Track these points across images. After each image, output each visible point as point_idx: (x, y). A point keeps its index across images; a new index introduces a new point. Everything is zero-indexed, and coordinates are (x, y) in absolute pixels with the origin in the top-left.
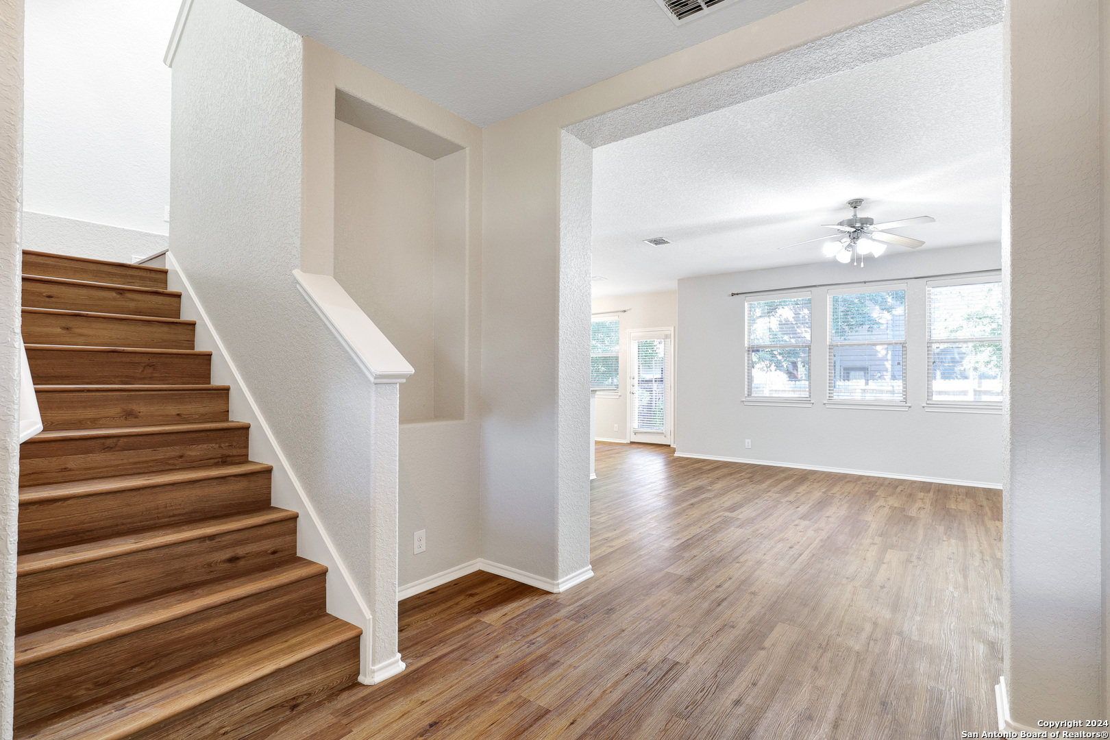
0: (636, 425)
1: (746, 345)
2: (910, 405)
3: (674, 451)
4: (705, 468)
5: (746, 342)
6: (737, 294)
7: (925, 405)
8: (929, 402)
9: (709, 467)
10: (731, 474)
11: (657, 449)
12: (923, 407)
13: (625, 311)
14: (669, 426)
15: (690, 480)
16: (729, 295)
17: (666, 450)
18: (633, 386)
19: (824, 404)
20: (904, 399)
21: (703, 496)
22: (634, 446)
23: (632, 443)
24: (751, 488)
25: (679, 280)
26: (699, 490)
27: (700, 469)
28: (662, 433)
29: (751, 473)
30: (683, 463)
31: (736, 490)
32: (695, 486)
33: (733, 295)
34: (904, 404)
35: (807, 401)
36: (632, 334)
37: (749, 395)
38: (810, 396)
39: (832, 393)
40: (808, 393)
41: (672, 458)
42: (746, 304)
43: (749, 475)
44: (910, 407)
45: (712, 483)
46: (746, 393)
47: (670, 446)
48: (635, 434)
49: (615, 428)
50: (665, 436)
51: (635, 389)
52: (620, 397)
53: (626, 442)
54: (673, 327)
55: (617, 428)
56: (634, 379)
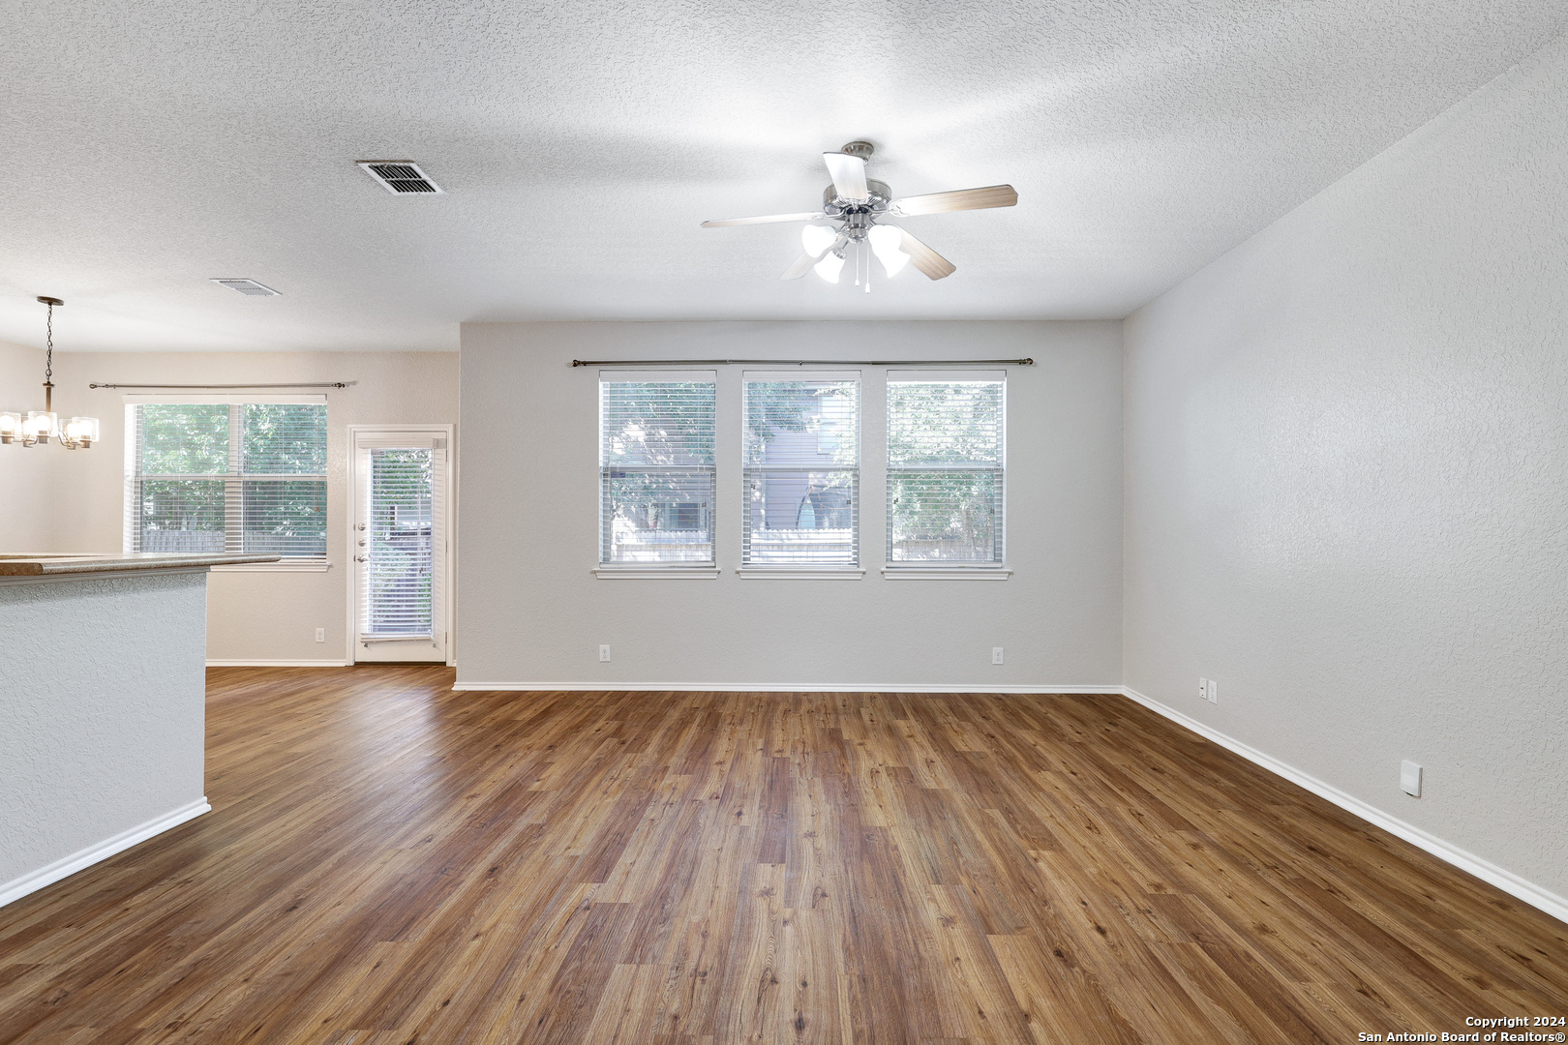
0: (366, 627)
1: (601, 464)
2: (864, 570)
3: (452, 678)
4: (520, 718)
5: (601, 458)
6: (585, 363)
7: (884, 569)
8: (889, 564)
9: (528, 715)
10: (576, 728)
11: (416, 675)
12: (882, 573)
13: (340, 385)
14: (443, 622)
15: (489, 763)
16: (568, 365)
17: (436, 676)
18: (362, 545)
19: (738, 572)
20: (854, 559)
21: (522, 824)
22: (362, 673)
23: (359, 665)
24: (629, 767)
25: (463, 325)
26: (511, 798)
27: (509, 722)
28: (429, 640)
29: (616, 717)
30: (473, 708)
31: (596, 779)
32: (498, 788)
33: (576, 364)
34: (854, 568)
35: (710, 568)
36: (358, 435)
37: (606, 560)
38: (714, 559)
39: (749, 553)
40: (710, 553)
41: (447, 697)
42: (601, 384)
43: (614, 724)
44: (864, 573)
45: (542, 765)
46: (601, 555)
47: (444, 663)
48: (366, 646)
49: (317, 636)
50: (434, 646)
51: (367, 550)
52: (331, 569)
53: (343, 665)
54: (452, 425)
55: (323, 636)
56: (363, 529)
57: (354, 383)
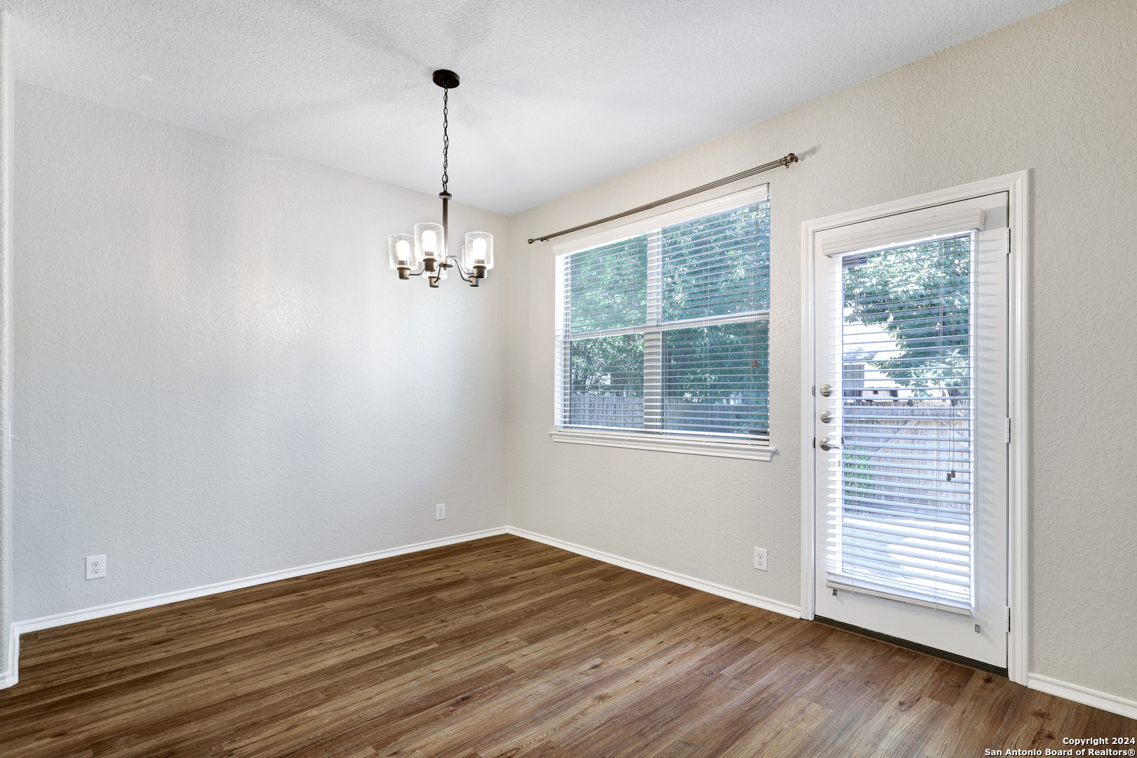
0: (835, 562)
18: (827, 421)
36: (820, 237)
47: (1004, 672)
48: (835, 594)
49: (756, 559)
50: (978, 629)
51: (835, 433)
52: (775, 457)
53: (797, 615)
54: (1025, 173)
55: (764, 560)
56: (827, 394)
57: (813, 151)
